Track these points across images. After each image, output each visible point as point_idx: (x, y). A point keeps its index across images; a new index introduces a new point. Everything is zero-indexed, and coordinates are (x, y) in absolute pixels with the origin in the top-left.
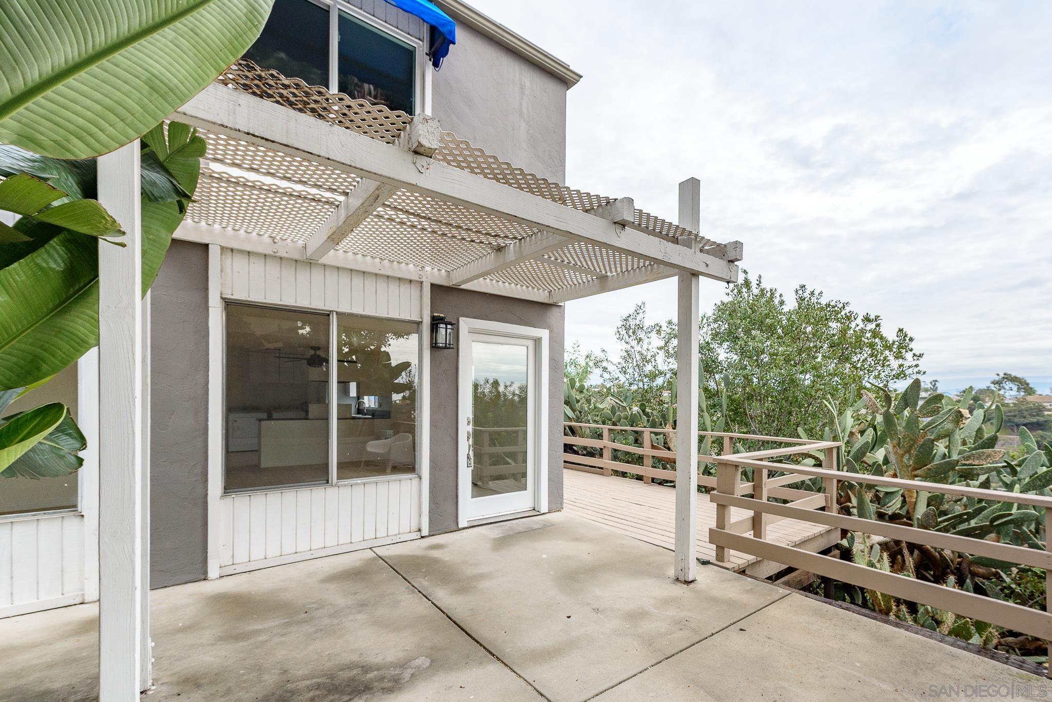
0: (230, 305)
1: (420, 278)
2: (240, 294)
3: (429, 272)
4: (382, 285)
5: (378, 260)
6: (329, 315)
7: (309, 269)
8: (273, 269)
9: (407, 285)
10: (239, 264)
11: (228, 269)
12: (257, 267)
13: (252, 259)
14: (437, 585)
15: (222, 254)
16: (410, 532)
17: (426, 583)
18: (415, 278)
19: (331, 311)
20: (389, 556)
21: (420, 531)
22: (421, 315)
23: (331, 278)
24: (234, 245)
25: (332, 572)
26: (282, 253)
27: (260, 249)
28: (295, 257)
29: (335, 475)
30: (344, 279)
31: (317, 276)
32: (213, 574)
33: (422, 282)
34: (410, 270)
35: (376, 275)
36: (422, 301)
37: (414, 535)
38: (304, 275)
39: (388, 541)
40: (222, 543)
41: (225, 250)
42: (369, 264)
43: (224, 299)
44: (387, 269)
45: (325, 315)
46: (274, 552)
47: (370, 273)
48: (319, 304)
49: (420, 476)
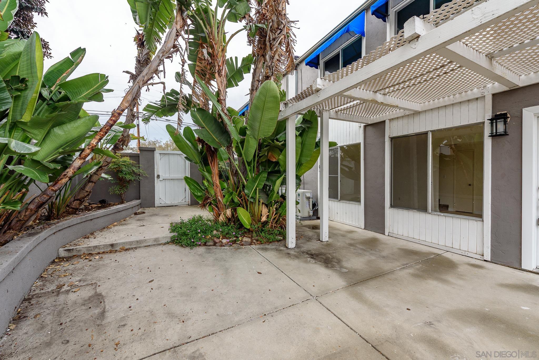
0: (392, 139)
1: (483, 94)
2: (395, 135)
3: (490, 88)
5: (452, 96)
8: (405, 121)
9: (475, 103)
10: (395, 123)
11: (392, 127)
12: (400, 122)
13: (399, 120)
14: (418, 269)
15: (390, 122)
16: (476, 254)
17: (417, 267)
18: (480, 95)
19: (428, 131)
20: (443, 256)
21: (483, 256)
22: (484, 117)
23: (429, 115)
24: (392, 117)
25: (410, 249)
26: (407, 113)
27: (400, 115)
28: (412, 112)
29: (430, 208)
30: (435, 113)
31: (422, 116)
32: (387, 233)
33: (485, 96)
34: (476, 92)
35: (453, 104)
36: (485, 108)
37: (479, 257)
38: (417, 119)
39: (459, 252)
40: (390, 224)
41: (391, 120)
42: (447, 100)
43: (390, 137)
44: (458, 98)
45: (426, 133)
46: (406, 234)
47: (449, 105)
48: (423, 130)
49: (483, 221)
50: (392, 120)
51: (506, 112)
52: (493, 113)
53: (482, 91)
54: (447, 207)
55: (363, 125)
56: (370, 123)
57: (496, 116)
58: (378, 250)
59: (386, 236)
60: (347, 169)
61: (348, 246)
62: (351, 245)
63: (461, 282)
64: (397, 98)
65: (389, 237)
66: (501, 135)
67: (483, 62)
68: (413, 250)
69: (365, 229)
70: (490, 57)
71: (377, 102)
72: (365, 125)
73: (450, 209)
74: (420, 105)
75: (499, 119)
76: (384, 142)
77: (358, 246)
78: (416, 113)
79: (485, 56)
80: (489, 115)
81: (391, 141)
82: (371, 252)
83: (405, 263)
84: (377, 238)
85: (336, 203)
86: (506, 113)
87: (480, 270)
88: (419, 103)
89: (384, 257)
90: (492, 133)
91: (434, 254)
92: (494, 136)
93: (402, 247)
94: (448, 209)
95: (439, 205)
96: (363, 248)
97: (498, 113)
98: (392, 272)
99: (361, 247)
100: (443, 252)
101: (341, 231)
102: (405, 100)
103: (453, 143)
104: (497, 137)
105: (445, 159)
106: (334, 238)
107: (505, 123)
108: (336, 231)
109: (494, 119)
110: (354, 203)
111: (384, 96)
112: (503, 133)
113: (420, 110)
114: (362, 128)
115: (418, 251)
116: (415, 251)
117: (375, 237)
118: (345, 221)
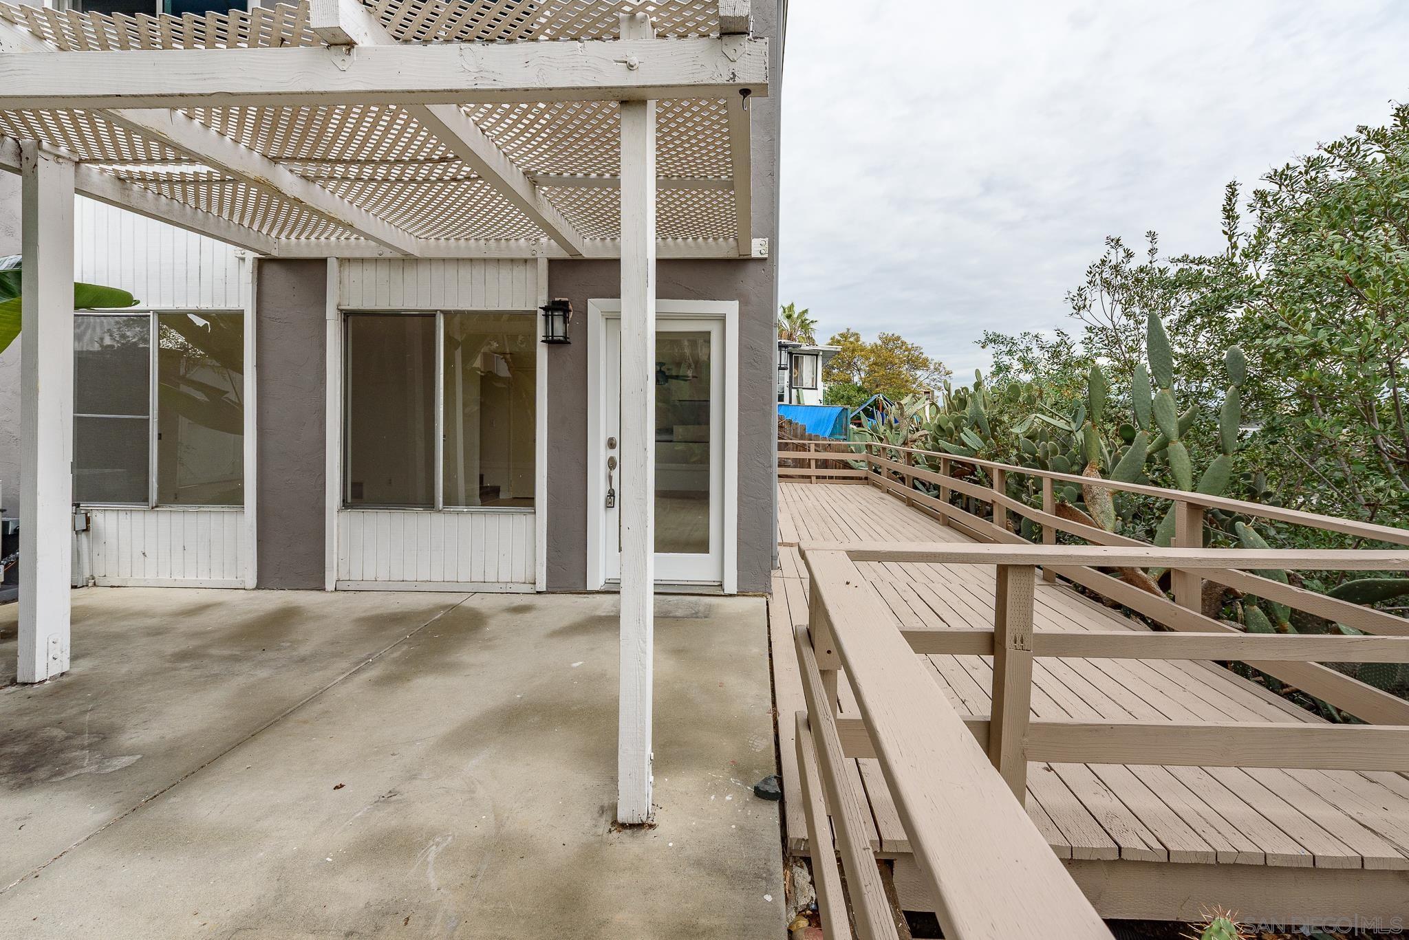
0: (348, 316)
1: (534, 255)
2: (355, 304)
3: (544, 245)
4: (491, 272)
5: (482, 242)
6: (434, 315)
7: (415, 267)
8: (383, 272)
9: (522, 268)
10: (354, 274)
11: (346, 281)
12: (369, 273)
13: (366, 266)
14: (396, 661)
15: (340, 266)
16: (525, 583)
17: (395, 655)
18: (529, 256)
19: (436, 311)
20: (464, 607)
21: (535, 583)
22: (536, 302)
23: (437, 272)
24: (347, 254)
25: (389, 611)
26: (388, 254)
27: (367, 255)
28: (399, 255)
29: (441, 499)
30: (451, 271)
31: (423, 272)
32: (330, 586)
33: (537, 259)
34: (521, 247)
35: (485, 260)
36: (537, 283)
37: (527, 588)
38: (410, 274)
39: (497, 588)
40: (340, 557)
41: (343, 261)
42: (473, 248)
43: (341, 310)
44: (493, 251)
45: (430, 316)
46: (383, 575)
47: (478, 260)
48: (424, 305)
49: (535, 513)
50: (347, 264)
51: (567, 299)
52: (549, 296)
53: (533, 247)
54: (496, 491)
55: (250, 256)
56: (275, 253)
57: (554, 303)
58: (288, 644)
59: (328, 594)
60: (200, 396)
61: (167, 665)
62: (183, 656)
63: (485, 656)
64: (351, 203)
65: (337, 593)
66: (559, 342)
67: (520, 186)
68: (395, 614)
69: (258, 588)
70: (533, 180)
71: (279, 191)
72: (258, 255)
73: (501, 496)
74: (417, 243)
75: (557, 310)
76: (324, 321)
77: (214, 651)
78: (407, 261)
79: (522, 174)
80: (543, 300)
81: (345, 321)
82: (265, 656)
83: (364, 655)
84: (299, 607)
85: (138, 518)
86: (567, 302)
87: (528, 616)
88: (416, 234)
89: (302, 660)
90: (547, 336)
91: (444, 607)
92: (551, 342)
93: (368, 614)
94: (498, 495)
95: (481, 488)
96: (234, 653)
97: (557, 299)
98: (316, 696)
99: (226, 652)
100: (465, 596)
101: (153, 616)
102: (376, 215)
103: (508, 351)
104: (555, 345)
105: (495, 384)
106: (103, 652)
107: (565, 321)
108: (125, 623)
109: (551, 309)
110: (218, 508)
111: (304, 181)
112: (561, 338)
113: (417, 254)
114: (249, 265)
115: (409, 612)
116: (401, 613)
117: (290, 606)
118: (179, 578)
